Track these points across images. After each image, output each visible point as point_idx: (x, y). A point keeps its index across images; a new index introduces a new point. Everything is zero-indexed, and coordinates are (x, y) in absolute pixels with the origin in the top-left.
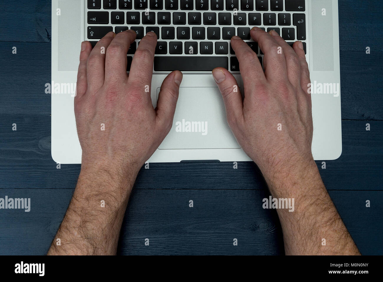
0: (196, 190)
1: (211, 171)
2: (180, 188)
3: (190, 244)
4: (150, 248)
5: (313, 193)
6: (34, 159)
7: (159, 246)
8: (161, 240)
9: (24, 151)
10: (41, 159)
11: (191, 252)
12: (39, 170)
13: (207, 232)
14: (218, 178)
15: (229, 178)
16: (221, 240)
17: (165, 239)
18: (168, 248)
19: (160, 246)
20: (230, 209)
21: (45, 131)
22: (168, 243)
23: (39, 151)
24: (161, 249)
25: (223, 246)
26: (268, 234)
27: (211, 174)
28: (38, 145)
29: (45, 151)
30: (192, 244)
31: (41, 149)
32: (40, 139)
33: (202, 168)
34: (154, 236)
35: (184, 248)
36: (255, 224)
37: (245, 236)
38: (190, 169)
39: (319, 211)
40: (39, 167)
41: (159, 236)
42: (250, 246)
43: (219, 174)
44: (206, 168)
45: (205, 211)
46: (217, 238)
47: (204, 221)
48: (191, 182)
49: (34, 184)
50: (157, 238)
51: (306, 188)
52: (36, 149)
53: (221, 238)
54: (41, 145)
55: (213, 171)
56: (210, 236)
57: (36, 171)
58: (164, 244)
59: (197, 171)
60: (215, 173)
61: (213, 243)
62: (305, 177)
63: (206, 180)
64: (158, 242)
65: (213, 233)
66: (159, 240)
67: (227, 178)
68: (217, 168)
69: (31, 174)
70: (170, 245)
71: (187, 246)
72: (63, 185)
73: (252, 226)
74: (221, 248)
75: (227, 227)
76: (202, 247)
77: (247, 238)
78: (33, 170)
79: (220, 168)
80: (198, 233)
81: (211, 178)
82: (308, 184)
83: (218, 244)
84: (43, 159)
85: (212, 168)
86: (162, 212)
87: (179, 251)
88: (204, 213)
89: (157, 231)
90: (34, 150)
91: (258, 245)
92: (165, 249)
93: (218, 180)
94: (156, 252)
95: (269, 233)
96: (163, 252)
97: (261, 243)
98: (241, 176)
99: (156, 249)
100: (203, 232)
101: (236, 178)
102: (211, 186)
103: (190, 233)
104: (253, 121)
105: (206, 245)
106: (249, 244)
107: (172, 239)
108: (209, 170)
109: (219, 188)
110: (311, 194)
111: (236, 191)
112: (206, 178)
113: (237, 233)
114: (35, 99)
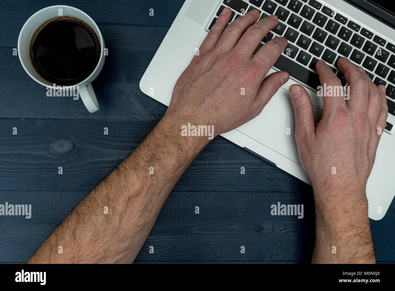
0: (203, 193)
1: (217, 174)
2: (187, 191)
3: (197, 245)
4: (158, 249)
5: (360, 225)
6: (45, 162)
7: (166, 246)
8: (169, 241)
9: (36, 155)
10: (53, 162)
11: (197, 253)
12: (50, 173)
13: (213, 233)
14: (224, 180)
15: (235, 181)
16: (226, 241)
17: (172, 240)
18: (176, 249)
19: (168, 246)
20: (236, 210)
21: (57, 135)
22: (175, 244)
23: (51, 155)
24: (169, 250)
25: (229, 247)
26: (272, 235)
27: (217, 177)
28: (49, 149)
29: (56, 154)
30: (199, 244)
31: (52, 152)
32: (51, 143)
33: (208, 171)
34: (161, 237)
35: (191, 248)
36: (260, 226)
37: (251, 237)
38: (197, 171)
39: (361, 243)
40: (50, 170)
41: (167, 237)
42: (255, 246)
43: (225, 177)
44: (212, 171)
45: (211, 213)
46: (223, 239)
47: (210, 223)
48: (198, 185)
49: (45, 186)
50: (164, 239)
51: (355, 219)
52: (47, 153)
53: (226, 239)
54: (52, 149)
55: (219, 174)
56: (216, 237)
57: (48, 174)
58: (171, 244)
59: (203, 174)
60: (221, 176)
61: (219, 244)
62: (357, 209)
63: (211, 183)
64: (166, 243)
65: (219, 234)
66: (166, 241)
67: (233, 181)
68: (223, 171)
69: (42, 176)
70: (177, 246)
71: (194, 247)
72: (73, 187)
73: (257, 227)
74: (227, 248)
75: (233, 228)
76: (209, 248)
77: (252, 239)
78: (45, 173)
79: (226, 171)
80: (205, 234)
81: (218, 180)
82: (358, 215)
83: (224, 245)
84: (54, 162)
85: (218, 171)
86: (169, 214)
87: (186, 252)
88: (210, 215)
89: (164, 232)
90: (45, 153)
91: (263, 246)
92: (172, 249)
93: (223, 183)
94: (164, 253)
95: (274, 234)
96: (170, 252)
97: (266, 244)
98: (247, 179)
99: (164, 250)
100: (209, 233)
101: (241, 180)
102: (217, 188)
103: (196, 234)
104: (325, 142)
105: (212, 246)
106: (254, 245)
107: (179, 240)
108: (216, 173)
109: (224, 190)
110: (358, 225)
111: (242, 193)
112: (212, 180)
113: (242, 234)
114: (46, 103)
